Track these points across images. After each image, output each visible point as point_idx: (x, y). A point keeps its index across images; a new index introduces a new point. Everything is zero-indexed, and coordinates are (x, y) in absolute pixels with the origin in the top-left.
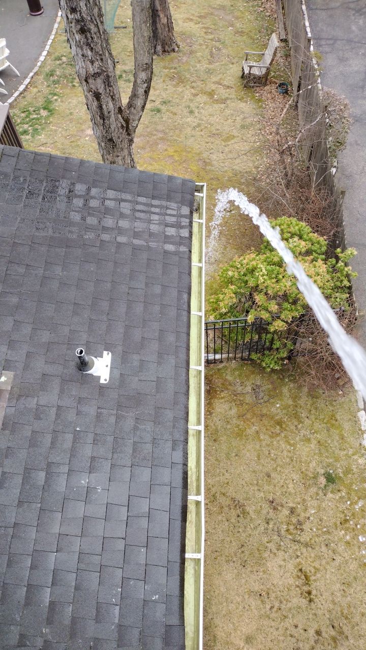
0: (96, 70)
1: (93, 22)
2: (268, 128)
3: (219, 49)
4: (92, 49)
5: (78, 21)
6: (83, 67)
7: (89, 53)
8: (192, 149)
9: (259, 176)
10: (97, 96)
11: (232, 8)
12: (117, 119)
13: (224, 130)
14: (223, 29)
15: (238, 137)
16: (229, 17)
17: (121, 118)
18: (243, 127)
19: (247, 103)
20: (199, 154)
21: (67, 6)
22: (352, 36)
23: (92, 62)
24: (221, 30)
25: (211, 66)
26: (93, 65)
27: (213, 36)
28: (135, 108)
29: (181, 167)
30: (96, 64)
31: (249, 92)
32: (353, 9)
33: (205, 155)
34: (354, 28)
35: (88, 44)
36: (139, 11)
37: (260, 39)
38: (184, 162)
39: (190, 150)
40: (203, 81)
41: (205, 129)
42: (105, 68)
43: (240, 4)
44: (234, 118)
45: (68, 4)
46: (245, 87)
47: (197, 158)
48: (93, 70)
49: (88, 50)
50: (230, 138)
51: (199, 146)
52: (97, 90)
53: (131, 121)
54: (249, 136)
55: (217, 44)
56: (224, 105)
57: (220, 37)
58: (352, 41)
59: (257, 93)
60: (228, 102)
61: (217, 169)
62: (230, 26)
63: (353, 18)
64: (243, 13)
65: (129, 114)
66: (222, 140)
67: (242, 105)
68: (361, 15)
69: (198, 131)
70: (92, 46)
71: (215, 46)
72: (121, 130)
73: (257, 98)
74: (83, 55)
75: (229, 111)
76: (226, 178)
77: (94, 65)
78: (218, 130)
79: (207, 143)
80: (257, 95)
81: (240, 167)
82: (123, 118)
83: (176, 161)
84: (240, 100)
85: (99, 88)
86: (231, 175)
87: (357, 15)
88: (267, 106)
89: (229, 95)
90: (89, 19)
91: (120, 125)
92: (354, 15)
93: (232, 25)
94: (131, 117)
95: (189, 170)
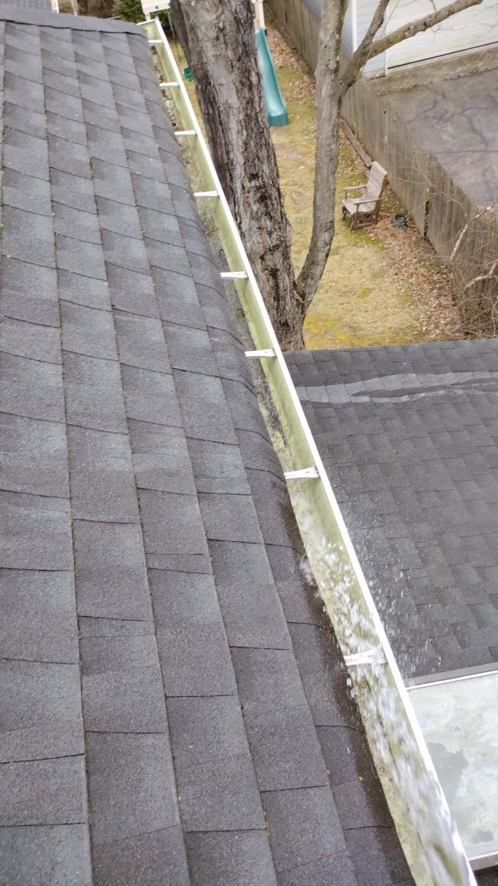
0: (275, 242)
1: (274, 186)
2: (404, 270)
3: (301, 194)
4: (271, 218)
5: (258, 188)
6: (258, 243)
7: (269, 223)
8: (328, 315)
9: (424, 329)
10: (274, 273)
11: (292, 145)
12: (292, 297)
13: (354, 285)
14: (293, 170)
15: (375, 288)
16: (294, 155)
17: (296, 294)
18: (374, 276)
19: (363, 247)
20: (339, 320)
21: (246, 173)
22: (448, 146)
23: (270, 234)
24: (291, 171)
25: (301, 215)
26: (270, 237)
27: (286, 180)
28: (312, 279)
29: (324, 341)
30: (274, 236)
31: (360, 235)
32: (433, 118)
33: (347, 319)
34: (445, 137)
35: (267, 214)
36: (328, 162)
37: (343, 171)
38: (326, 333)
39: (325, 317)
40: (299, 234)
41: (329, 289)
42: (284, 237)
43: (300, 138)
44: (359, 268)
45: (248, 171)
46: (353, 229)
47: (339, 325)
48: (272, 243)
49: (267, 220)
50: (366, 292)
51: (335, 311)
52: (275, 266)
53: (307, 295)
54: (387, 284)
55: (295, 188)
56: (339, 255)
57: (294, 179)
58: (452, 152)
59: (370, 233)
60: (342, 251)
61: (371, 332)
62: (301, 165)
63: (439, 127)
64: (308, 148)
65: (304, 287)
66: (358, 297)
67: (361, 251)
68: (446, 122)
69: (323, 293)
70: (272, 214)
71: (294, 191)
72: (297, 309)
73: (373, 239)
74: (260, 228)
75: (348, 262)
76: (388, 340)
77: (272, 236)
78: (347, 286)
79: (342, 304)
80: (372, 235)
81: (396, 323)
82: (298, 293)
83: (316, 335)
84: (354, 246)
85: (276, 263)
86: (391, 335)
87: (441, 122)
88: (390, 246)
89: (339, 242)
90: (271, 183)
91: (295, 303)
92: (437, 123)
93: (302, 164)
94: (307, 290)
95: (337, 341)
